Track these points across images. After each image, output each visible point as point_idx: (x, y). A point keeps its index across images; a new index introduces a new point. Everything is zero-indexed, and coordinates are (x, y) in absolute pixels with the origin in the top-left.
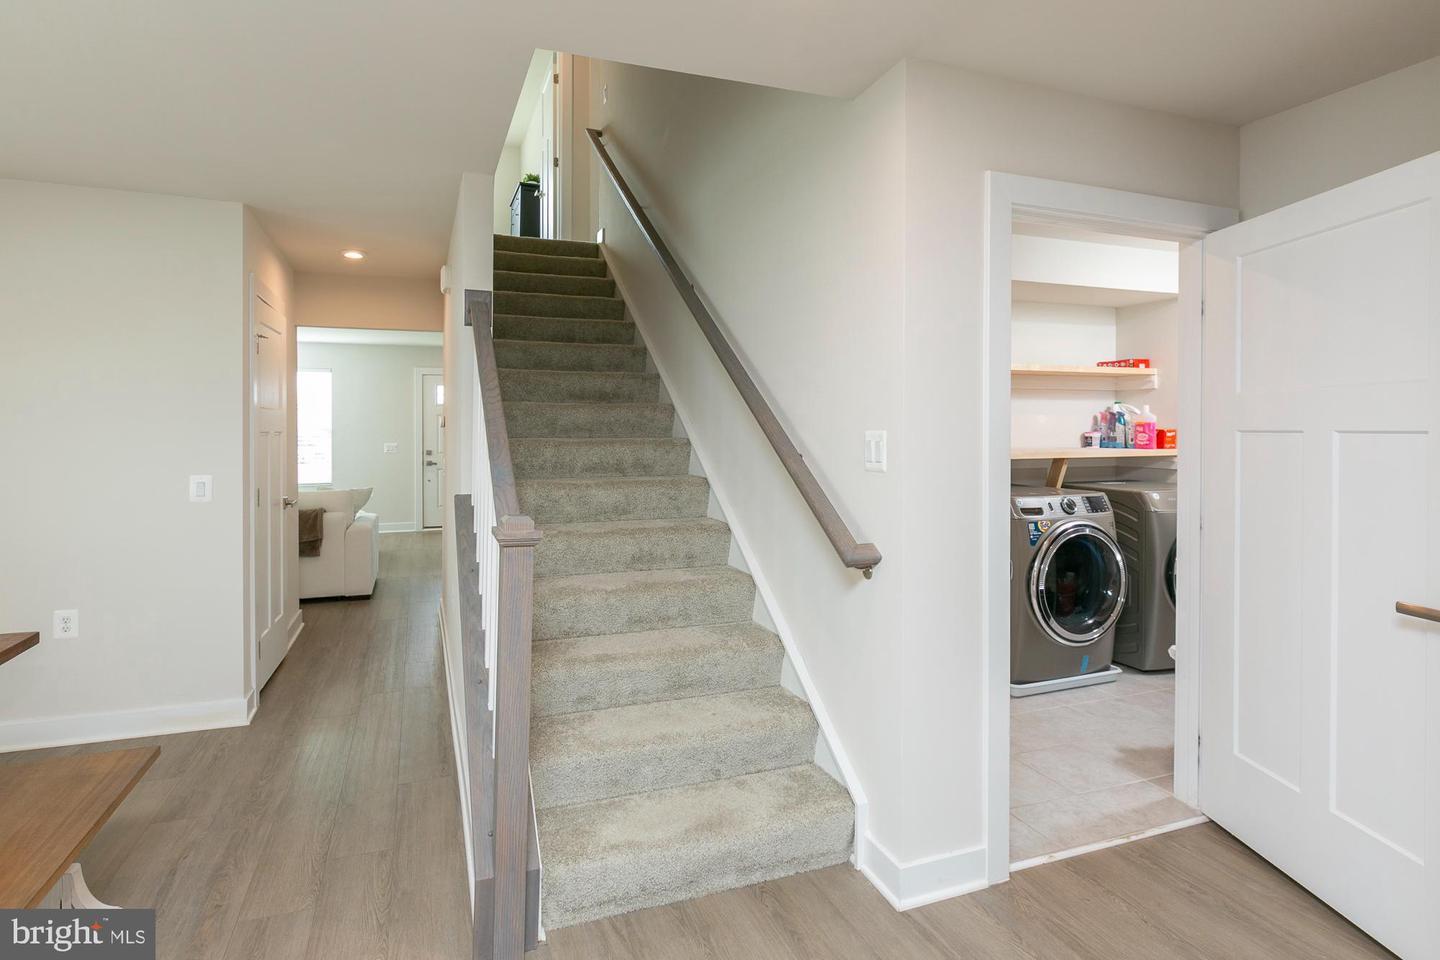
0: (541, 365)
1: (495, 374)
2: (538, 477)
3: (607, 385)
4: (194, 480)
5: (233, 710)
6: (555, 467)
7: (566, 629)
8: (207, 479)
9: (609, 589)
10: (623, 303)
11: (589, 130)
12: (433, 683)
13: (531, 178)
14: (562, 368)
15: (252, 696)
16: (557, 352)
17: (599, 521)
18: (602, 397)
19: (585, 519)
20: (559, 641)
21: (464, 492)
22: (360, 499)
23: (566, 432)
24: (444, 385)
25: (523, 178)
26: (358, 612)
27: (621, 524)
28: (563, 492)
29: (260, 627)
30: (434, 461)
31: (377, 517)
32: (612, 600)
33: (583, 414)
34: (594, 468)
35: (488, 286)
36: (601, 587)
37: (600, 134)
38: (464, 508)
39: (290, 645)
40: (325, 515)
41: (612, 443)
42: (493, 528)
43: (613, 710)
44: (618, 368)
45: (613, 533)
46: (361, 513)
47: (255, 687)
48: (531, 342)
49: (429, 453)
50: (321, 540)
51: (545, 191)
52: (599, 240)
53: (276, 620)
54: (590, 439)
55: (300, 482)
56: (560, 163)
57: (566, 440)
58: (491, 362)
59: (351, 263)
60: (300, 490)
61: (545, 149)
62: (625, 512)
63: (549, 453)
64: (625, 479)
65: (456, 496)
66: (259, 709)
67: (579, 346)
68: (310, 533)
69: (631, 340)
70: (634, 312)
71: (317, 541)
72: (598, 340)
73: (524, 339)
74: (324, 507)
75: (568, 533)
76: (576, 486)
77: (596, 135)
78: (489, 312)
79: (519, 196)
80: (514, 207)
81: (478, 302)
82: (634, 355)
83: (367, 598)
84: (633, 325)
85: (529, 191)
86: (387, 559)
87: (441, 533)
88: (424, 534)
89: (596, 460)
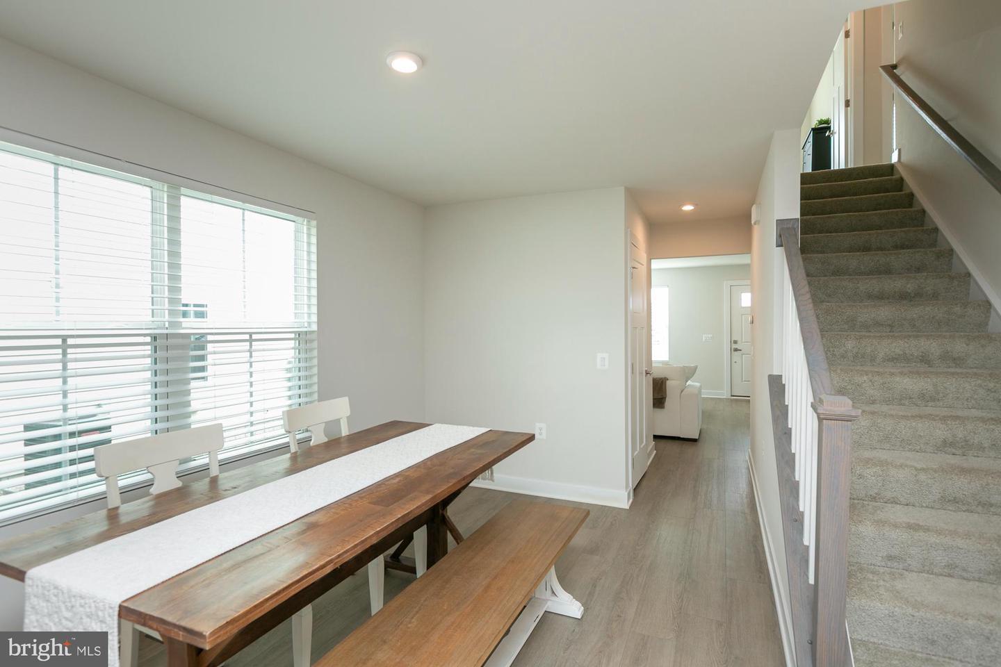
0: (837, 272)
1: (806, 282)
2: (840, 364)
3: (908, 286)
4: (599, 356)
5: (620, 498)
6: (855, 357)
7: (872, 493)
8: (606, 355)
9: (919, 466)
10: (924, 212)
11: (884, 68)
12: (747, 511)
13: (821, 122)
14: (861, 274)
15: (630, 492)
16: (853, 261)
17: (904, 405)
18: (903, 297)
19: (888, 402)
20: (866, 503)
21: (775, 373)
22: (689, 373)
23: (865, 327)
24: (752, 292)
25: (814, 124)
26: (689, 449)
27: (929, 410)
28: (865, 378)
29: (634, 449)
30: (739, 348)
31: (701, 386)
32: (922, 477)
33: (885, 312)
34: (897, 359)
35: (797, 214)
36: (908, 463)
37: (895, 67)
38: (777, 386)
39: (648, 464)
40: (668, 382)
41: (917, 337)
42: (812, 403)
43: (926, 575)
44: (918, 270)
45: (921, 417)
46: (689, 383)
47: (631, 487)
48: (830, 255)
49: (735, 342)
50: (665, 398)
51: (836, 130)
52: (895, 158)
53: (642, 446)
54: (891, 334)
55: (653, 359)
56: (852, 103)
57: (868, 334)
58: (801, 273)
59: (687, 213)
60: (654, 365)
61: (836, 95)
62: (933, 399)
63: (850, 344)
64: (931, 369)
65: (770, 376)
66: (634, 500)
67: (877, 254)
68: (659, 393)
69: (933, 244)
70: (936, 217)
71: (662, 398)
72: (896, 247)
73: (824, 252)
74: (667, 377)
75: (873, 413)
76: (878, 373)
77: (891, 69)
78: (796, 235)
79: (811, 139)
80: (806, 149)
81: (788, 228)
82: (938, 257)
83: (695, 440)
84: (936, 230)
85: (821, 135)
86: (707, 416)
87: (749, 401)
88: (732, 400)
89: (897, 351)
